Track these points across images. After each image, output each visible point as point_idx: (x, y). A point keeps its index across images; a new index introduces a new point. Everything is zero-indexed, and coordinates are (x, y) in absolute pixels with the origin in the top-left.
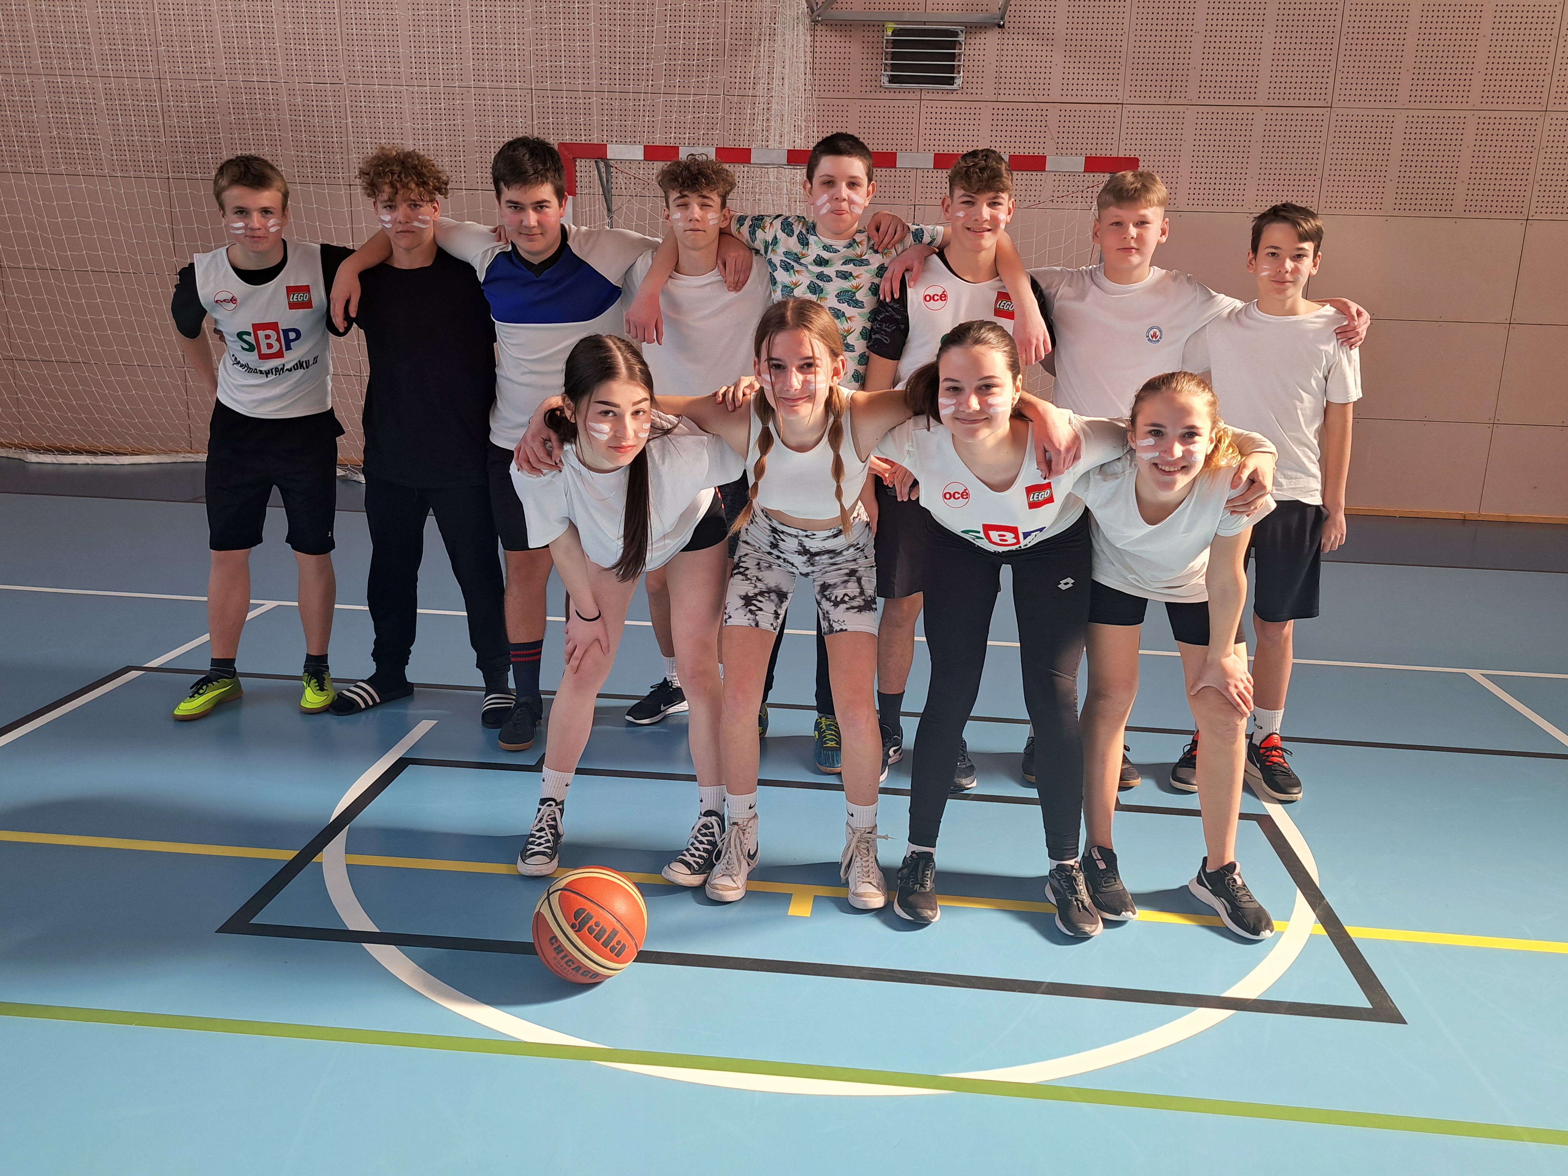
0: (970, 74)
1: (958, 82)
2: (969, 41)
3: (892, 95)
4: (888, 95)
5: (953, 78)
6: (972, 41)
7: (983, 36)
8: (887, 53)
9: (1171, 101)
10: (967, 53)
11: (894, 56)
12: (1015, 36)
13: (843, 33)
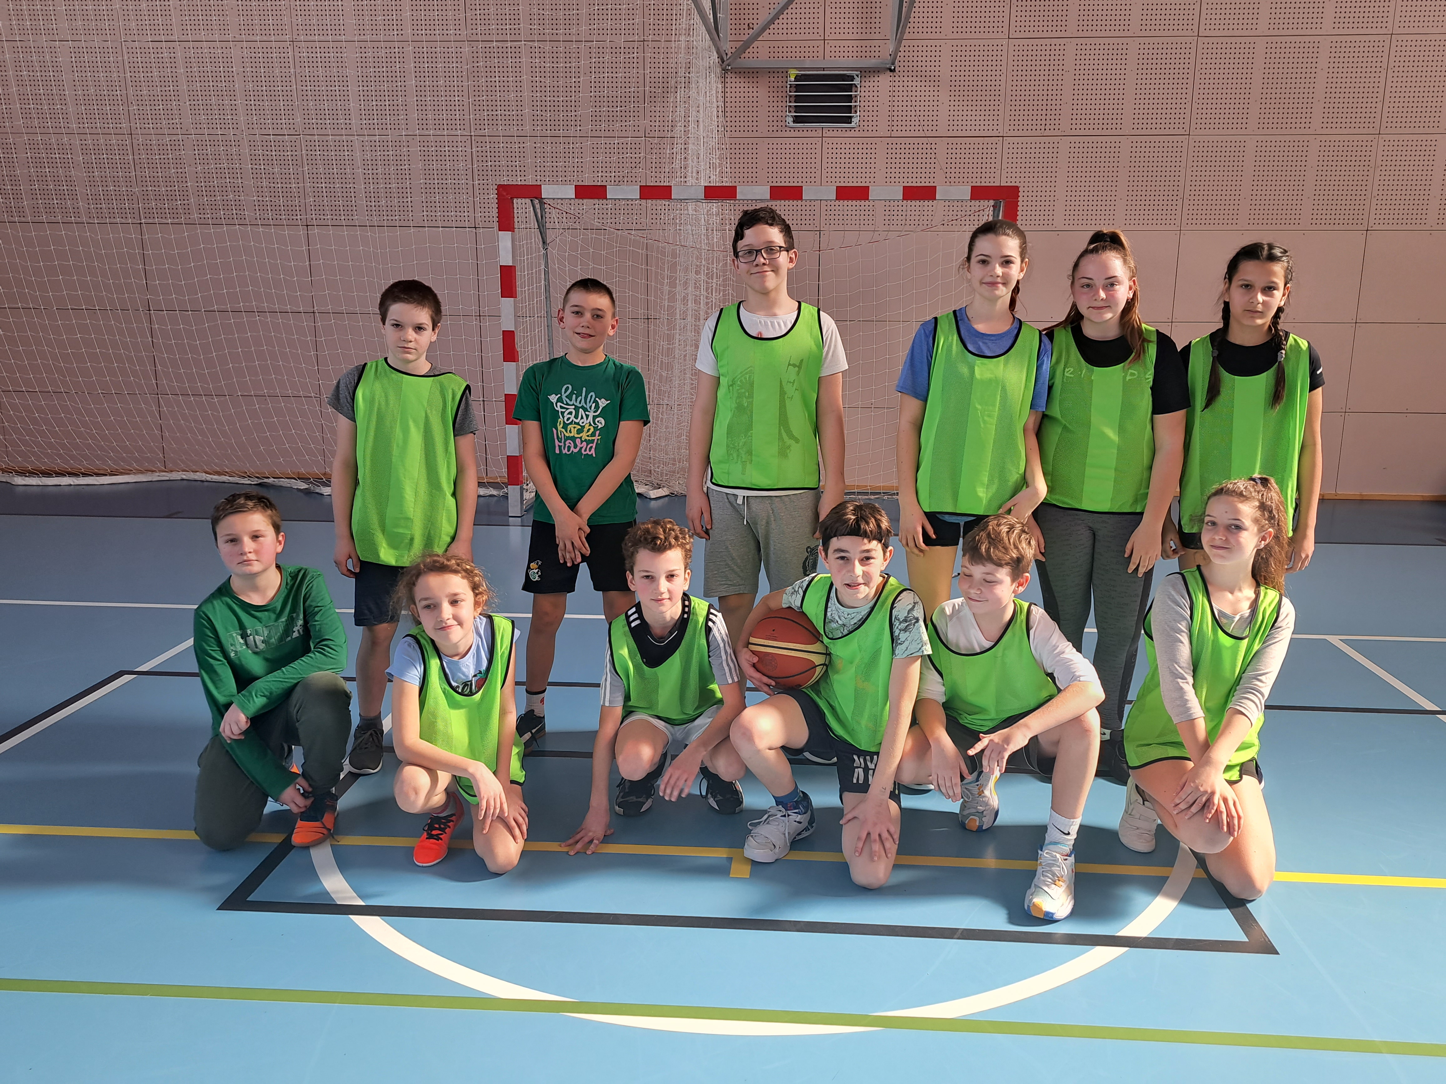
0: (865, 114)
1: (855, 120)
2: (863, 84)
3: (797, 134)
4: (793, 134)
5: (851, 117)
6: (867, 84)
7: (876, 79)
8: (790, 96)
9: (1047, 133)
10: (863, 94)
11: (798, 99)
12: (905, 79)
13: (751, 81)
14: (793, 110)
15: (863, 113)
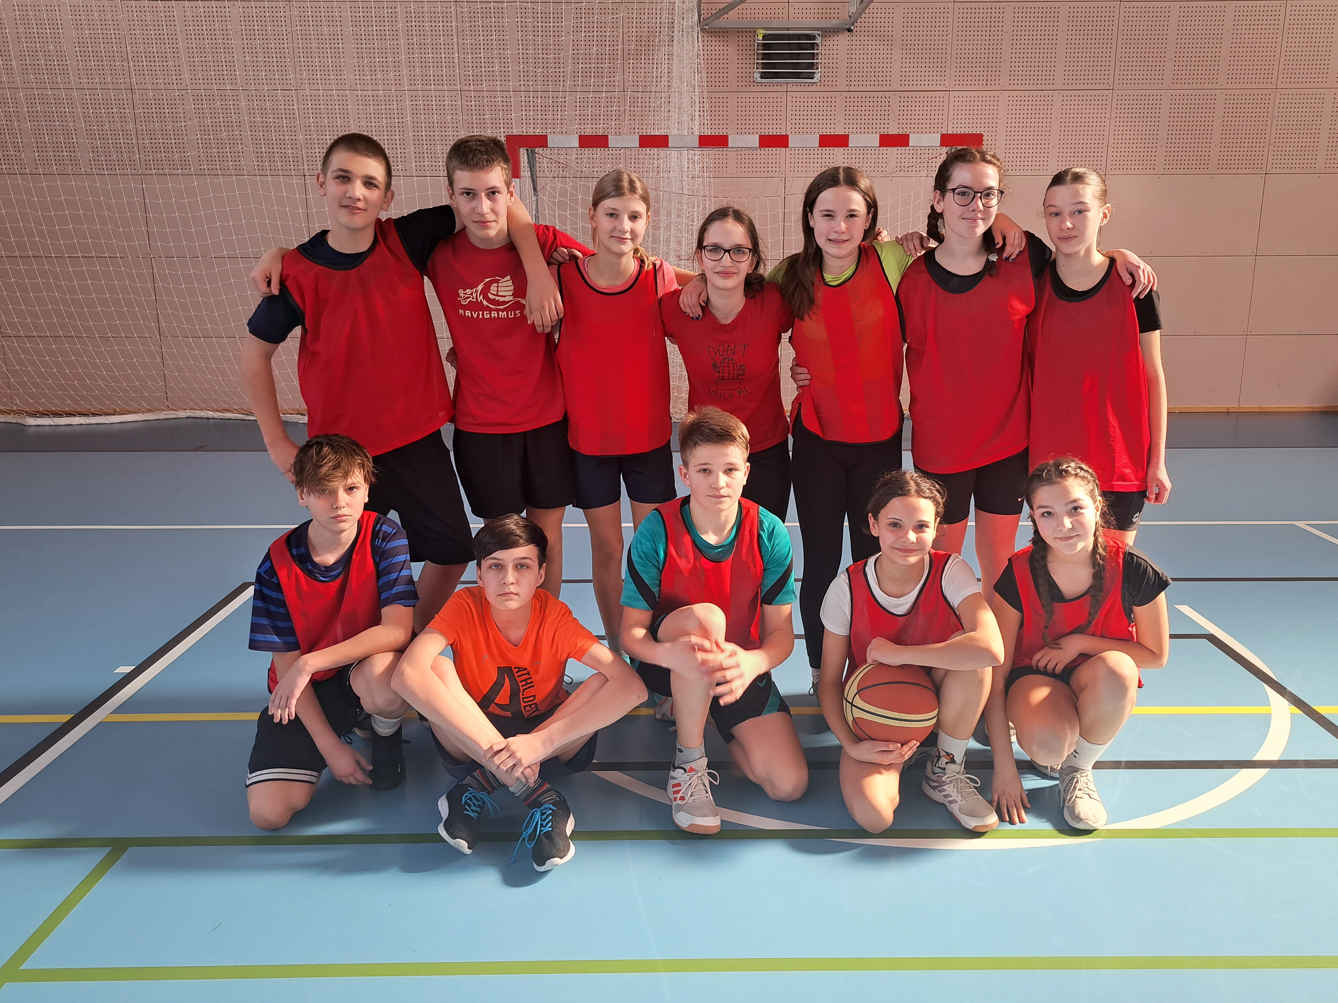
0: (827, 70)
1: (817, 76)
2: (824, 43)
3: (763, 89)
4: (760, 89)
5: (813, 73)
6: (827, 43)
7: (836, 38)
8: (758, 54)
9: (988, 88)
10: (823, 52)
11: (765, 56)
12: (862, 38)
13: (722, 39)
14: (760, 66)
15: (823, 70)
